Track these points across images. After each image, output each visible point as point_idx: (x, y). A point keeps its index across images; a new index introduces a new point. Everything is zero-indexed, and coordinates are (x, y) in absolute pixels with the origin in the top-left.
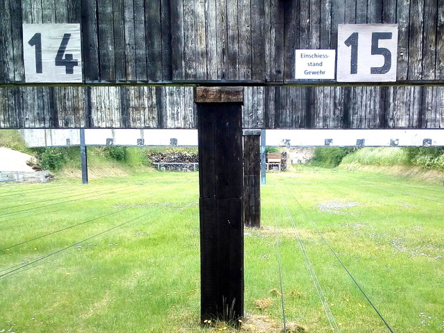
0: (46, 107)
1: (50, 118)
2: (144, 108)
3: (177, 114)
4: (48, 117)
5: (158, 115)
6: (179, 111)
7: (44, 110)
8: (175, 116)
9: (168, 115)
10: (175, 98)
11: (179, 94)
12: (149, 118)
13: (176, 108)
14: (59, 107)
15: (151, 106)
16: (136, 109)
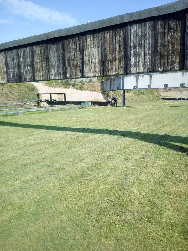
0: (61, 66)
1: (63, 73)
2: (116, 60)
3: (139, 62)
4: (62, 72)
5: (125, 64)
6: (140, 59)
7: (60, 68)
8: (137, 64)
9: (132, 63)
10: (138, 50)
11: (141, 46)
12: (119, 68)
13: (138, 58)
14: (67, 65)
15: (120, 58)
16: (111, 61)
